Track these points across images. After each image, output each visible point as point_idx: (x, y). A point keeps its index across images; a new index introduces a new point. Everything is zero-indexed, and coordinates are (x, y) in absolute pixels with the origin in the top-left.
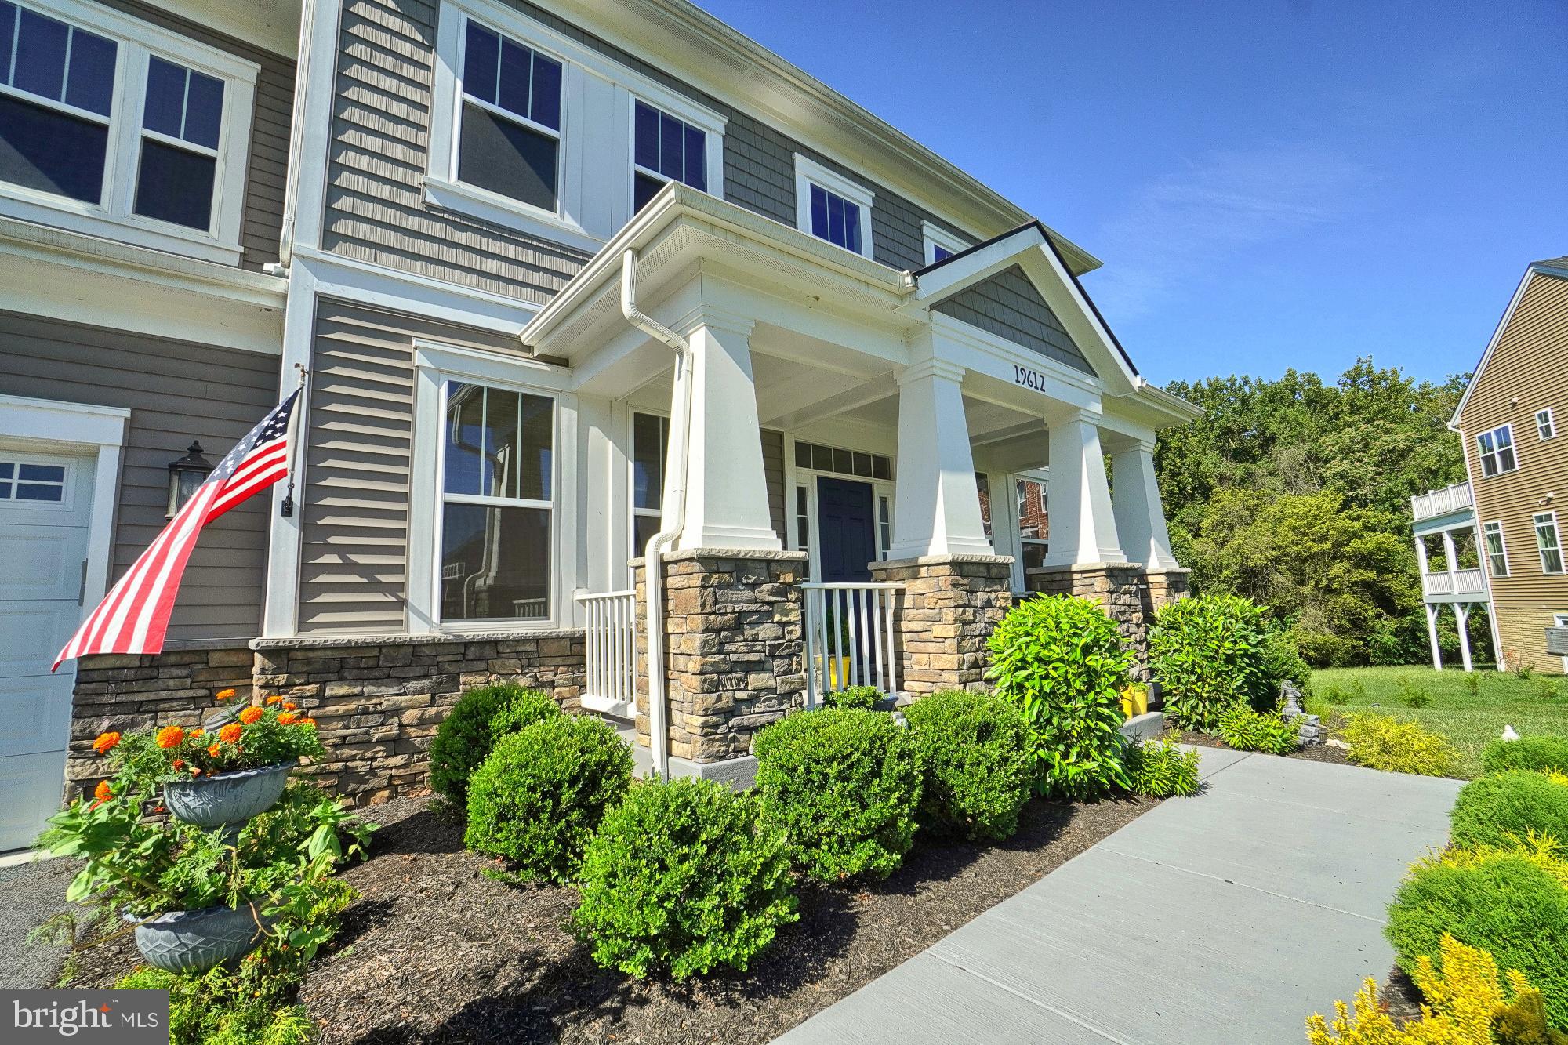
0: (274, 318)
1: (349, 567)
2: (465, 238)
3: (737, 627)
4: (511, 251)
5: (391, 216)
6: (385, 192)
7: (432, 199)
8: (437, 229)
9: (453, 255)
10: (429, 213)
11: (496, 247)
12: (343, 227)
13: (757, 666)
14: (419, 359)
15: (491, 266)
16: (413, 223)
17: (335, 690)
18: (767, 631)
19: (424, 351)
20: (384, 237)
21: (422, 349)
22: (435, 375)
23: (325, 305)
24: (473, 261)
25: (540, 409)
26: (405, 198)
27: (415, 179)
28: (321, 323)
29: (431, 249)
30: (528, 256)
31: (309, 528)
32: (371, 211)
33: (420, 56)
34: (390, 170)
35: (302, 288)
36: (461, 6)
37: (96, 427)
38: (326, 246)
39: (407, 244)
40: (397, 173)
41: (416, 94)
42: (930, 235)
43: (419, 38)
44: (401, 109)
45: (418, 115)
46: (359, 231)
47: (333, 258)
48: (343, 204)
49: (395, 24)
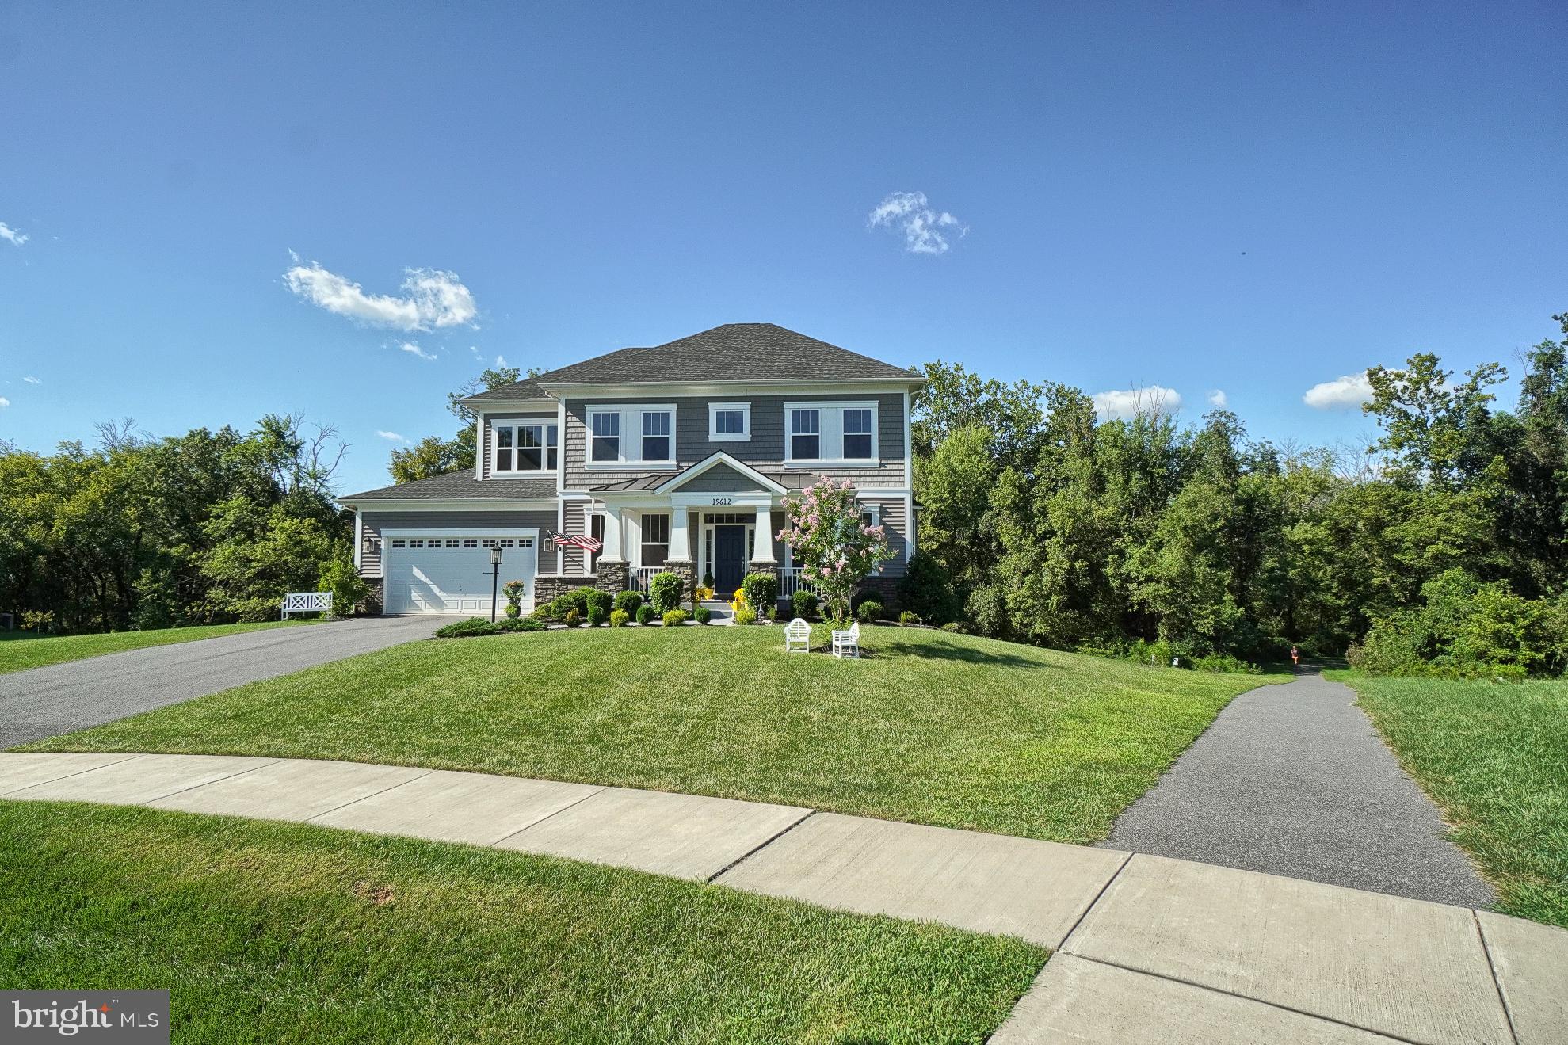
0: (557, 505)
1: (574, 561)
2: (594, 476)
4: (606, 476)
5: (577, 476)
6: (575, 470)
7: (586, 469)
8: (588, 476)
10: (586, 472)
11: (601, 476)
12: (569, 482)
14: (585, 511)
16: (583, 476)
17: (570, 587)
19: (586, 509)
20: (577, 482)
21: (585, 506)
22: (589, 514)
23: (565, 502)
24: (596, 482)
26: (581, 470)
27: (582, 464)
28: (565, 507)
29: (587, 482)
30: (611, 476)
31: (564, 553)
32: (573, 476)
33: (582, 430)
34: (576, 465)
35: (560, 500)
36: (591, 410)
37: (533, 533)
38: (565, 488)
39: (582, 482)
40: (579, 464)
41: (581, 442)
42: (789, 408)
43: (582, 424)
44: (578, 447)
45: (582, 447)
46: (572, 482)
47: (567, 491)
48: (568, 476)
49: (576, 424)
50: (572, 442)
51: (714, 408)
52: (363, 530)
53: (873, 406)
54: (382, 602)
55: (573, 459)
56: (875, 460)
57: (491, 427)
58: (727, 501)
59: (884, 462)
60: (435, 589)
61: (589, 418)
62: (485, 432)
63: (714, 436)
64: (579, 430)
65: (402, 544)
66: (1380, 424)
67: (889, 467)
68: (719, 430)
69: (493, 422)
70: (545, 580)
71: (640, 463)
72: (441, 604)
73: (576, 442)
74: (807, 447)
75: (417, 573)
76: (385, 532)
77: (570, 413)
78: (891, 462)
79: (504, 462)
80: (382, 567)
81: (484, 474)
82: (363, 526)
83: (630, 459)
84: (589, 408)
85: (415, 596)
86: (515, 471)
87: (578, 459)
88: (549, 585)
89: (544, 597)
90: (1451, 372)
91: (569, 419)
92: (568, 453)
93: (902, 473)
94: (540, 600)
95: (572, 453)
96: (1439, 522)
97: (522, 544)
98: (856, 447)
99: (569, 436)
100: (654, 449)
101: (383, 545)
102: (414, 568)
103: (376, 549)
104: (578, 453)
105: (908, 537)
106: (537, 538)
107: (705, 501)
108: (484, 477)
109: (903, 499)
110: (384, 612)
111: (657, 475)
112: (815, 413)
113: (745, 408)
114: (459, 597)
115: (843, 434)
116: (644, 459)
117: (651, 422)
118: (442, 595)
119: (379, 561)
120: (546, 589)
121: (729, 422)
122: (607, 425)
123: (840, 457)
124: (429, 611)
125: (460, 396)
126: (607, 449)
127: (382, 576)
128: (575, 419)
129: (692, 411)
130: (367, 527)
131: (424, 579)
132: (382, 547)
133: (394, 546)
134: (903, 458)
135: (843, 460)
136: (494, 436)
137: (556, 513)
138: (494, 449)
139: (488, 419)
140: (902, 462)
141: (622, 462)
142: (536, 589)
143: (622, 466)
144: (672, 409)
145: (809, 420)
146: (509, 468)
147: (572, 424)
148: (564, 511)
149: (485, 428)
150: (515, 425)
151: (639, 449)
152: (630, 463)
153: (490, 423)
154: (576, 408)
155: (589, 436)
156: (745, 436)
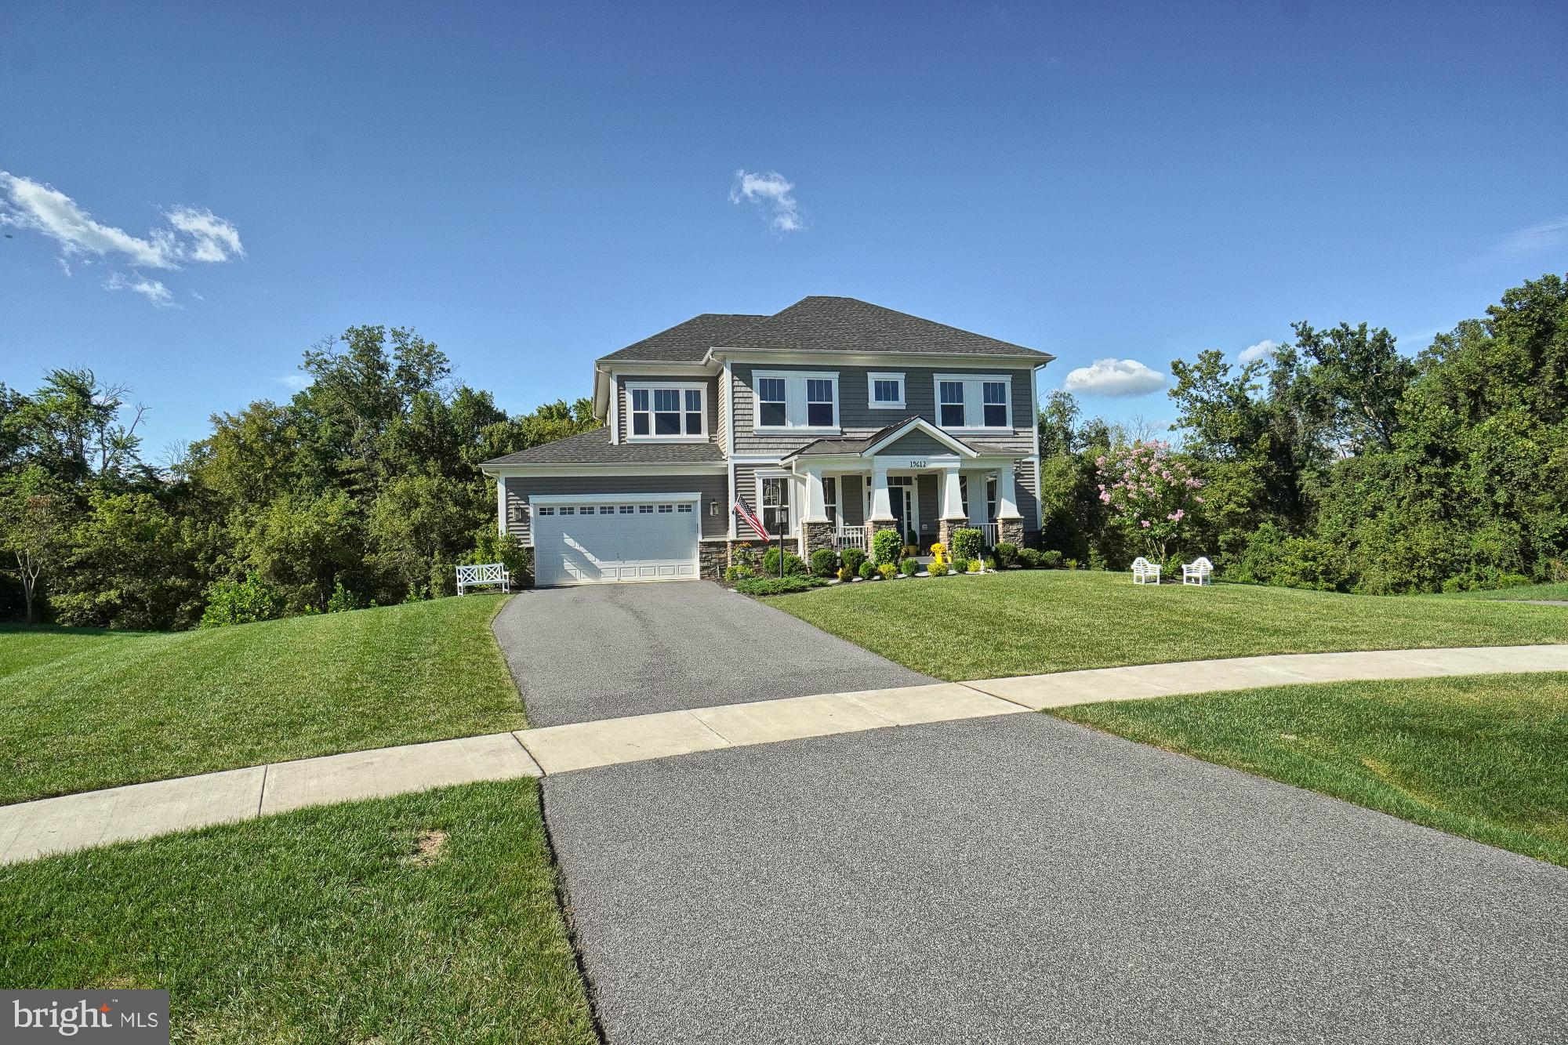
0: (726, 469)
2: (763, 440)
3: (815, 536)
4: (775, 440)
5: (746, 440)
6: (744, 435)
7: (755, 433)
8: (757, 440)
9: (761, 446)
10: (755, 437)
11: (770, 440)
12: (737, 446)
13: (820, 544)
14: (756, 475)
15: (770, 446)
16: (751, 440)
18: (822, 537)
19: (758, 473)
20: (745, 446)
21: (756, 471)
22: (759, 478)
23: (736, 466)
24: (765, 446)
25: (784, 482)
26: (750, 435)
27: (751, 429)
28: (735, 471)
29: (756, 446)
30: (779, 440)
31: (737, 516)
32: (742, 440)
33: (749, 395)
34: (746, 429)
35: (731, 463)
36: (757, 375)
37: (696, 496)
38: (735, 451)
39: (751, 446)
40: (747, 429)
41: (749, 406)
42: (938, 379)
43: (749, 389)
44: (746, 412)
45: (750, 412)
46: (741, 446)
47: (736, 455)
48: (737, 441)
49: (743, 389)
50: (739, 406)
51: (872, 377)
52: (507, 496)
53: (1007, 380)
54: (533, 573)
55: (741, 423)
56: (1009, 428)
57: (625, 389)
58: (923, 464)
59: (1017, 430)
60: (590, 557)
61: (756, 383)
62: (619, 394)
63: (874, 404)
64: (745, 395)
65: (551, 512)
66: (1178, 406)
67: (1021, 435)
68: (878, 398)
69: (628, 384)
70: (710, 544)
71: (805, 427)
72: (595, 572)
73: (743, 406)
74: (954, 416)
75: (569, 541)
76: (533, 499)
77: (736, 378)
78: (1022, 430)
79: (641, 426)
80: (532, 537)
81: (620, 438)
82: (507, 492)
83: (797, 424)
84: (755, 373)
85: (568, 565)
86: (653, 436)
87: (746, 423)
88: (714, 549)
89: (709, 561)
90: (1232, 365)
91: (736, 383)
92: (736, 418)
93: (1031, 440)
94: (706, 564)
95: (740, 418)
96: (1229, 486)
97: (681, 508)
98: (994, 416)
99: (736, 400)
100: (819, 415)
101: (531, 512)
102: (565, 536)
103: (524, 518)
104: (746, 418)
105: (1038, 496)
106: (699, 503)
107: (903, 463)
108: (620, 442)
109: (1033, 463)
110: (537, 583)
111: (821, 440)
112: (960, 385)
113: (900, 378)
114: (617, 564)
115: (984, 404)
116: (810, 425)
117: (817, 389)
118: (597, 562)
119: (528, 530)
120: (711, 553)
121: (886, 391)
122: (773, 390)
123: (981, 424)
124: (583, 580)
125: (318, 355)
126: (774, 414)
127: (532, 545)
128: (741, 383)
129: (853, 378)
130: (511, 494)
131: (577, 547)
132: (531, 514)
133: (541, 514)
134: (1031, 426)
135: (983, 427)
136: (629, 399)
137: (726, 476)
138: (630, 413)
139: (622, 381)
140: (1030, 430)
141: (789, 427)
142: (701, 553)
143: (788, 431)
144: (834, 377)
145: (954, 391)
146: (646, 432)
147: (738, 389)
148: (736, 475)
149: (619, 390)
150: (651, 387)
151: (805, 413)
152: (797, 428)
153: (624, 386)
154: (742, 373)
155: (757, 401)
156: (900, 404)
